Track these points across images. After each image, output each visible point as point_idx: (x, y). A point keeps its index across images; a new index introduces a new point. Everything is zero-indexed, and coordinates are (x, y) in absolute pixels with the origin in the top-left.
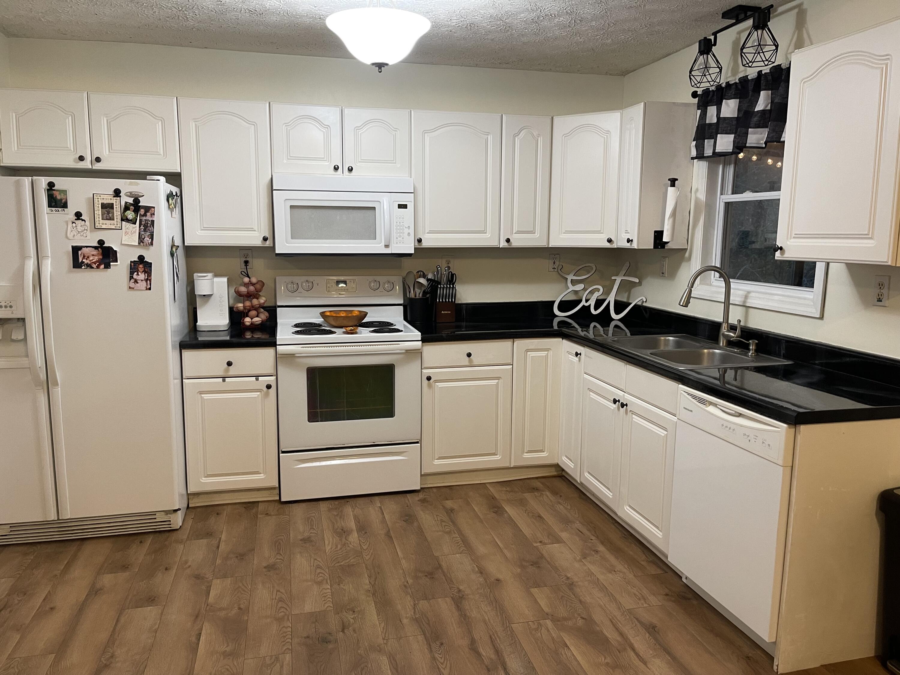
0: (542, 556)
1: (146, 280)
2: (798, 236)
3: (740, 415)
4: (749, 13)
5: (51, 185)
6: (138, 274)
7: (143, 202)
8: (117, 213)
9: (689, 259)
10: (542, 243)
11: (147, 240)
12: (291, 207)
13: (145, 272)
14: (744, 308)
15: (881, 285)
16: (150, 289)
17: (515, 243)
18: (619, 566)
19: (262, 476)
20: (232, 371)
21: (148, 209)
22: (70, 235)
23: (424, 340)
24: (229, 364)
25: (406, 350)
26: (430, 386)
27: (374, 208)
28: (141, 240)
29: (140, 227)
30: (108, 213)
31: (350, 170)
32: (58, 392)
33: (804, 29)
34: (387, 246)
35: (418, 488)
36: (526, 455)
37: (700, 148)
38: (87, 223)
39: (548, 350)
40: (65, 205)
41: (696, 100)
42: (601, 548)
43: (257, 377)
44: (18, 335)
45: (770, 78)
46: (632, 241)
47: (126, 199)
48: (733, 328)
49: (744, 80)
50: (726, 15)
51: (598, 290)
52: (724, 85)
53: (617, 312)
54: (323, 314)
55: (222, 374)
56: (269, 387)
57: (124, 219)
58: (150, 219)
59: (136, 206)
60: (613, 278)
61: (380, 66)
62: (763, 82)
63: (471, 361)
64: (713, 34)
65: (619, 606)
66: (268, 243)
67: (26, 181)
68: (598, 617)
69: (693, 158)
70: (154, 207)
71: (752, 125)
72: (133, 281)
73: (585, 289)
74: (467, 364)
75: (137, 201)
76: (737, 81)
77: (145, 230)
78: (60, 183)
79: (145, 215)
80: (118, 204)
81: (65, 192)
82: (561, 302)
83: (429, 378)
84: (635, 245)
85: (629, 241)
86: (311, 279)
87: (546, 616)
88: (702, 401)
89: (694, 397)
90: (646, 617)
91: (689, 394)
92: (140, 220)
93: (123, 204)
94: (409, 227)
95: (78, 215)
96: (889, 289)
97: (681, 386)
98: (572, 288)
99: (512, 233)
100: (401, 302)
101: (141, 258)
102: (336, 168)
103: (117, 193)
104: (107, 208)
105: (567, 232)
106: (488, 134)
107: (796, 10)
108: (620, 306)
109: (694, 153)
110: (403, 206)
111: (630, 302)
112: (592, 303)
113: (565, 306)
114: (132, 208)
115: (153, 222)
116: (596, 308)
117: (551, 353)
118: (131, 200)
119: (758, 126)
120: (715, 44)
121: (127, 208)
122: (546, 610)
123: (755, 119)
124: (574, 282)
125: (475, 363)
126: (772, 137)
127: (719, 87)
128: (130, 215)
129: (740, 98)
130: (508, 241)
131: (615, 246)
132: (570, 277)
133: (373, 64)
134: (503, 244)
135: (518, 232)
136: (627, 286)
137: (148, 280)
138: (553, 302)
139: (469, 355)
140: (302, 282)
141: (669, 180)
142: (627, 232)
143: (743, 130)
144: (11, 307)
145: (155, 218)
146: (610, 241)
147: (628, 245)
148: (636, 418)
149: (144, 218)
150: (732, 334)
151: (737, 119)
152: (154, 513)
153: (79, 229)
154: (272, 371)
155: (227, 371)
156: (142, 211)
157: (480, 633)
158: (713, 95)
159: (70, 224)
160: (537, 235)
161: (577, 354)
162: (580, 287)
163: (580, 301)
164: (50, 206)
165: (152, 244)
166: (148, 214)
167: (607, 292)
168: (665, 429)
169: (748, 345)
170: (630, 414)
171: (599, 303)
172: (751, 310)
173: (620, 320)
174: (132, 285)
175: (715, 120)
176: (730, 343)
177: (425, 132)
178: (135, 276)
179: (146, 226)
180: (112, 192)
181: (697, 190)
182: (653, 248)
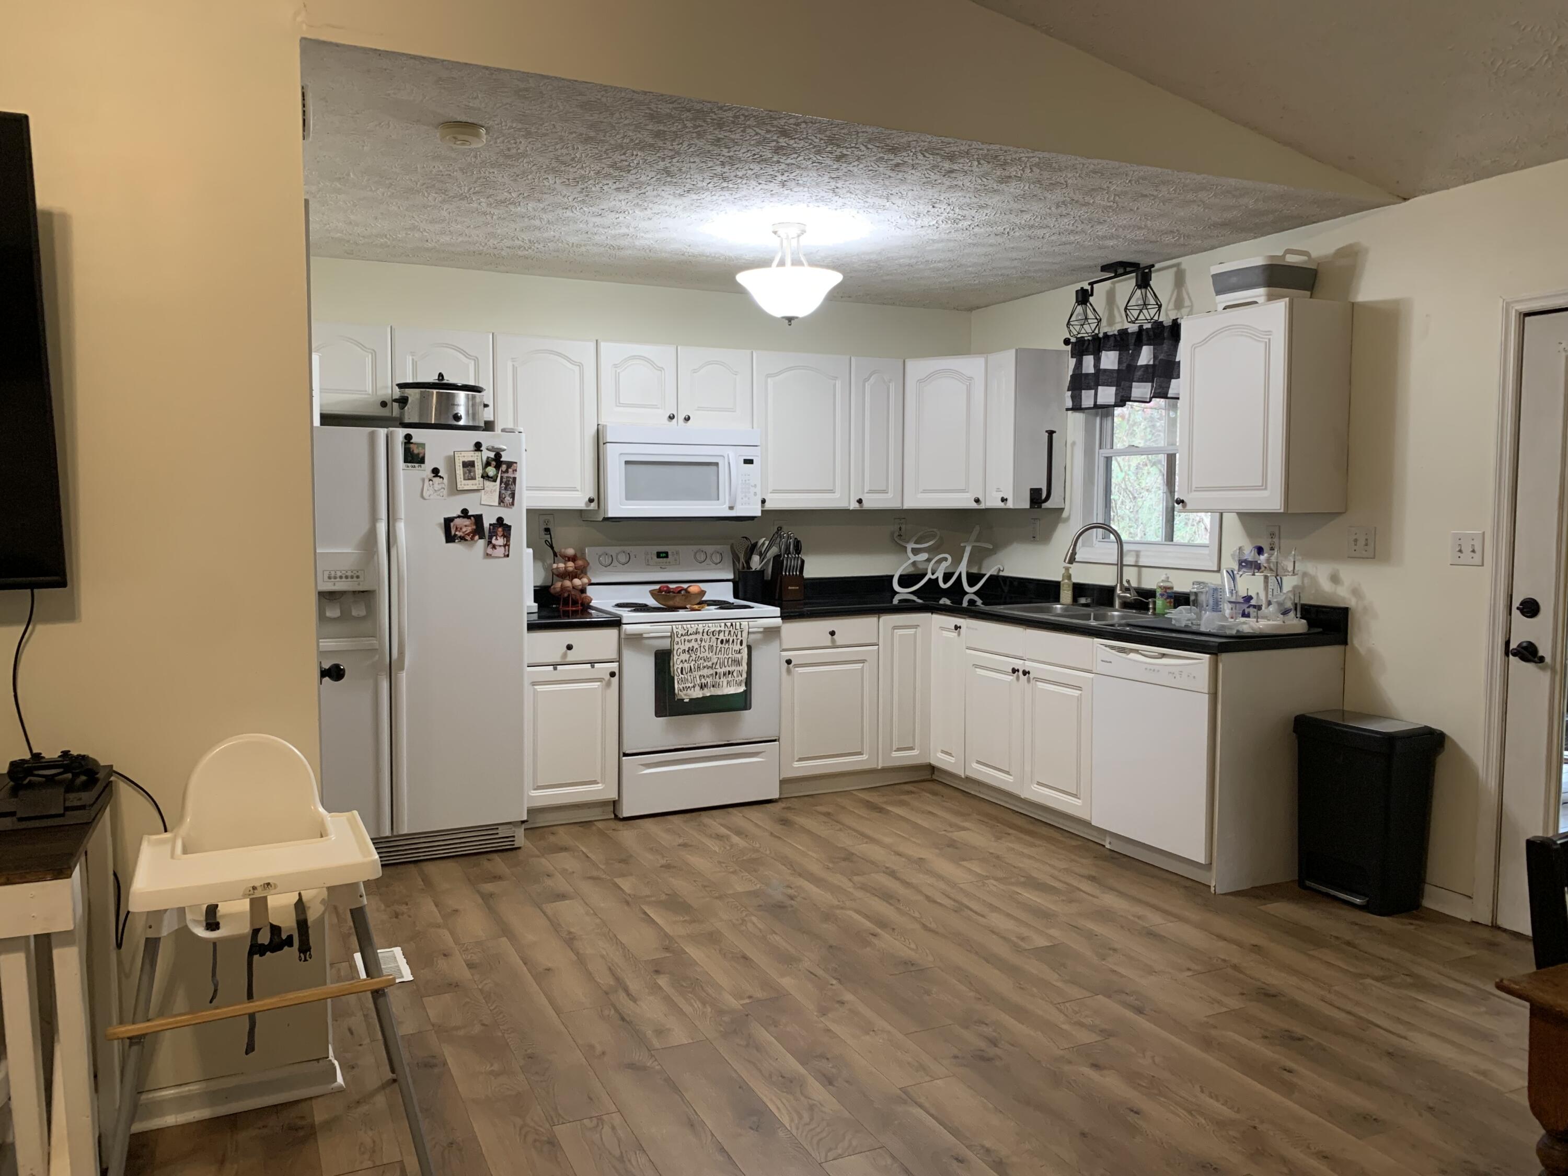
1: (505, 546)
2: (1198, 490)
3: (1163, 655)
4: (1128, 269)
5: (408, 437)
6: (497, 539)
7: (504, 458)
8: (479, 470)
9: (1068, 519)
10: (895, 504)
11: (508, 499)
12: (627, 463)
13: (504, 536)
14: (1135, 569)
15: (1272, 535)
16: (508, 556)
17: (867, 505)
19: (599, 786)
20: (572, 656)
21: (510, 464)
22: (426, 494)
23: (785, 617)
24: (569, 647)
25: (765, 628)
26: (789, 671)
27: (717, 464)
28: (501, 500)
29: (501, 484)
30: (470, 472)
31: (687, 419)
32: (403, 678)
33: (1184, 290)
34: (731, 508)
35: (776, 795)
36: (895, 754)
37: (1077, 399)
38: (445, 480)
39: (916, 627)
40: (421, 461)
41: (1069, 348)
44: (358, 611)
45: (1151, 333)
46: (1006, 500)
47: (487, 454)
49: (1123, 333)
50: (1104, 268)
51: (946, 559)
52: (1101, 335)
53: (971, 584)
54: (653, 593)
55: (557, 659)
56: (612, 674)
57: (485, 477)
58: (512, 476)
59: (497, 460)
60: (962, 545)
61: (790, 319)
62: (1144, 337)
63: (833, 641)
64: (1089, 284)
66: (593, 506)
67: (382, 432)
69: (1068, 410)
70: (516, 463)
71: (1135, 379)
72: (491, 546)
73: (929, 560)
74: (829, 644)
75: (498, 456)
76: (1116, 333)
77: (506, 489)
78: (418, 435)
79: (507, 471)
80: (479, 459)
81: (423, 445)
82: (901, 577)
83: (789, 662)
84: (1010, 505)
85: (1004, 500)
86: (628, 549)
88: (1122, 650)
89: (1112, 648)
91: (1106, 646)
92: (502, 478)
93: (485, 459)
94: (755, 486)
95: (436, 472)
96: (1279, 538)
97: (1096, 640)
98: (913, 558)
99: (863, 493)
101: (500, 520)
102: (671, 417)
103: (478, 446)
104: (469, 465)
105: (925, 491)
106: (836, 378)
107: (1174, 269)
108: (973, 579)
109: (1069, 404)
110: (749, 462)
111: (983, 572)
112: (940, 575)
113: (906, 581)
114: (494, 463)
115: (515, 479)
116: (945, 582)
117: (919, 630)
118: (492, 455)
119: (1142, 380)
120: (1092, 295)
121: (488, 464)
123: (1139, 374)
124: (915, 552)
125: (839, 643)
126: (1160, 393)
127: (1096, 338)
128: (491, 471)
129: (1119, 350)
130: (860, 501)
131: (982, 506)
132: (910, 546)
133: (783, 318)
134: (854, 505)
135: (871, 492)
136: (978, 556)
137: (507, 545)
138: (892, 576)
139: (832, 633)
140: (617, 554)
141: (1047, 431)
142: (998, 490)
143: (1127, 384)
144: (358, 577)
145: (517, 475)
146: (977, 501)
147: (1001, 505)
148: (1040, 685)
149: (506, 475)
150: (1128, 595)
151: (1118, 371)
152: (495, 827)
153: (437, 487)
154: (614, 655)
155: (565, 655)
156: (504, 467)
158: (1089, 344)
159: (427, 481)
160: (890, 495)
161: (957, 628)
162: (923, 556)
163: (924, 575)
164: (406, 461)
165: (513, 504)
166: (510, 470)
167: (957, 561)
169: (1148, 604)
170: (1032, 682)
171: (947, 577)
172: (1144, 569)
173: (975, 593)
174: (490, 551)
175: (1091, 370)
177: (768, 376)
178: (494, 541)
179: (507, 484)
180: (472, 447)
181: (1074, 444)
182: (1028, 506)
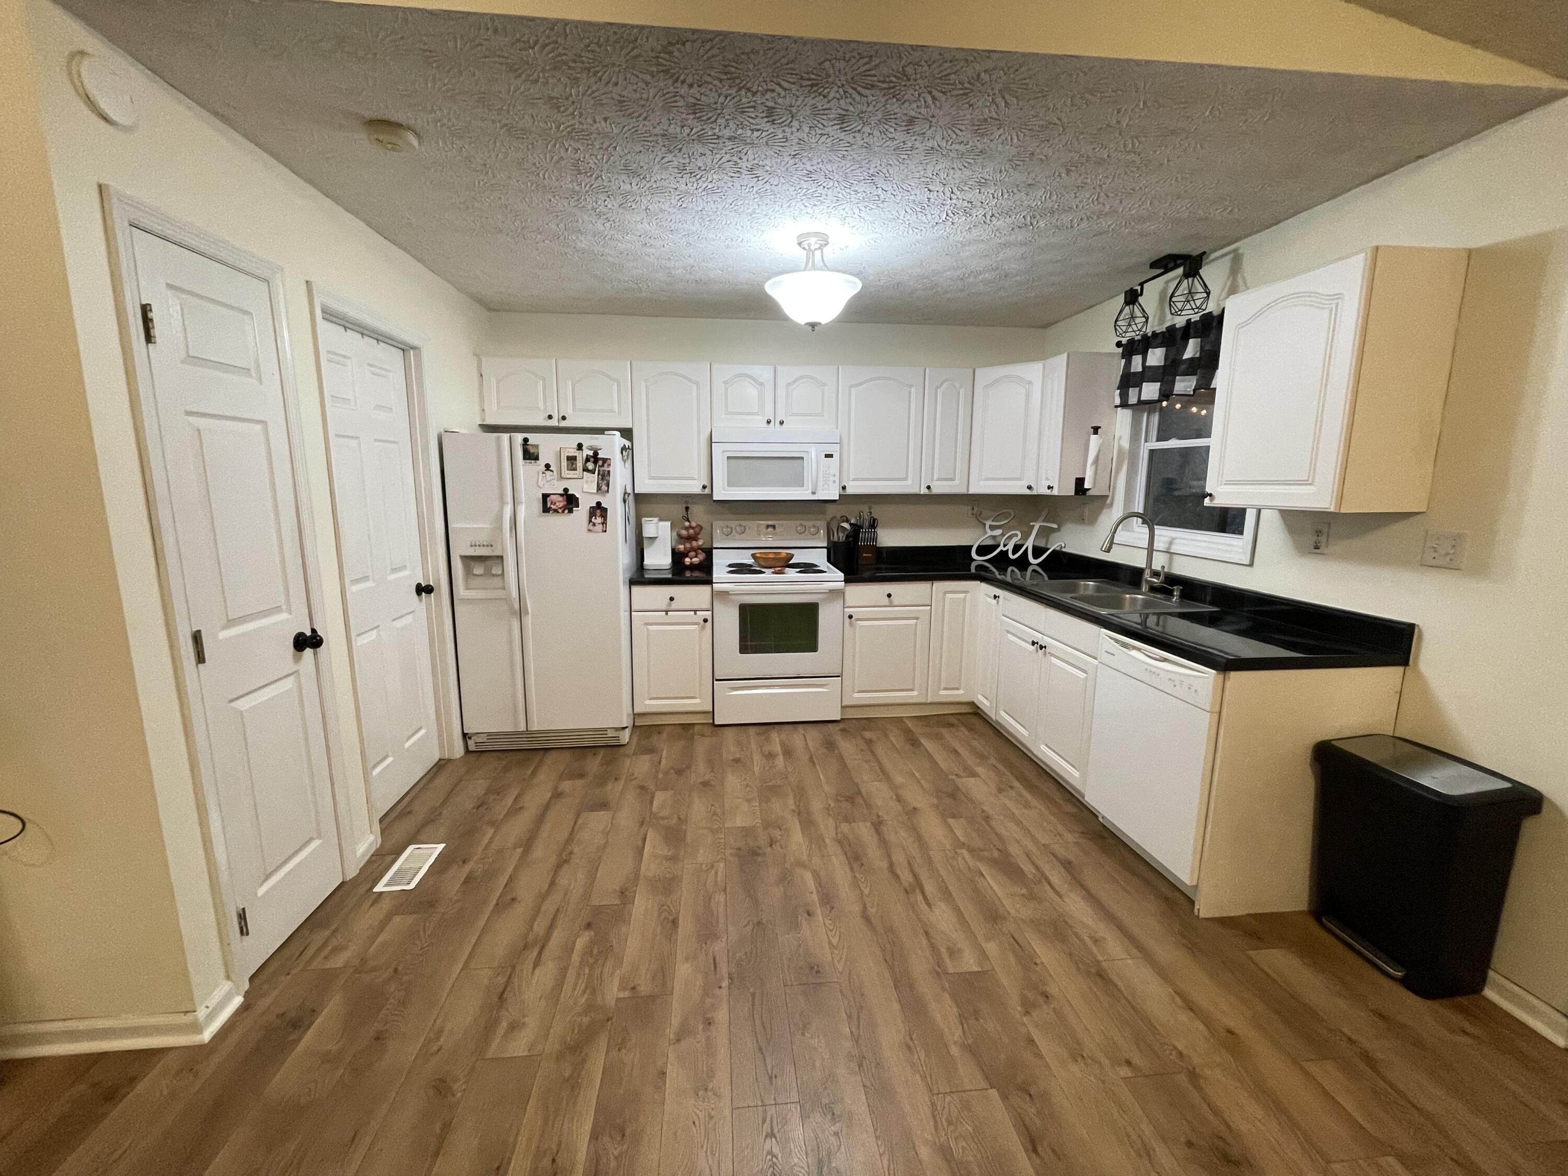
0: (958, 789)
1: (603, 523)
2: (1229, 483)
3: (1165, 660)
4: (1179, 262)
5: (526, 440)
6: (596, 518)
7: (601, 455)
8: (580, 464)
9: (1111, 505)
10: (962, 490)
11: (604, 488)
12: (728, 458)
13: (602, 516)
14: (1168, 555)
15: (1318, 533)
16: (605, 531)
17: (935, 490)
18: (1034, 802)
19: (697, 701)
20: (674, 605)
21: (605, 460)
22: (541, 484)
23: (847, 581)
24: (672, 599)
25: (830, 590)
26: (851, 624)
27: (802, 458)
28: (599, 488)
29: (598, 475)
30: (573, 464)
31: (782, 423)
32: (528, 621)
33: (1239, 275)
34: (814, 493)
35: (839, 718)
36: (942, 692)
37: (1124, 396)
38: (555, 473)
39: (966, 592)
40: (536, 458)
41: (1121, 350)
42: (1016, 784)
43: (695, 611)
44: (496, 570)
45: (1200, 325)
46: (1052, 487)
47: (587, 452)
48: (1156, 574)
49: (1172, 329)
50: (1154, 265)
51: (1017, 535)
52: (1150, 335)
53: (1035, 557)
54: (753, 556)
55: (664, 607)
56: (705, 621)
57: (585, 469)
58: (607, 469)
59: (595, 458)
60: (1031, 524)
61: (813, 325)
62: (1192, 331)
63: (891, 602)
64: (1139, 285)
65: (1034, 840)
66: (707, 491)
67: (505, 437)
68: (1014, 850)
69: (1116, 407)
70: (610, 459)
71: (1180, 373)
72: (591, 524)
73: (1003, 535)
74: (888, 604)
75: (596, 454)
76: (1164, 330)
77: (602, 479)
78: (533, 438)
79: (603, 466)
80: (581, 457)
81: (537, 446)
82: (979, 546)
83: (850, 617)
84: (1055, 492)
85: (1049, 487)
86: (744, 523)
87: (963, 845)
88: (1125, 645)
89: (1117, 641)
90: (1062, 853)
91: (1111, 638)
92: (599, 471)
93: (585, 456)
94: (834, 475)
95: (548, 467)
96: (1328, 536)
97: (1103, 630)
98: (990, 533)
99: (932, 480)
100: (825, 545)
101: (599, 504)
102: (769, 422)
103: (580, 447)
104: (572, 459)
105: (987, 479)
106: (911, 386)
107: (1231, 256)
108: (1038, 551)
109: (1118, 401)
110: (829, 456)
111: (1048, 547)
112: (1010, 547)
113: (982, 550)
114: (592, 460)
115: (609, 472)
116: (1014, 553)
117: (968, 596)
118: (591, 453)
119: (1186, 373)
120: (1141, 294)
121: (587, 460)
122: (962, 839)
123: (1183, 367)
124: (992, 528)
125: (895, 603)
126: (1202, 384)
127: (1145, 337)
128: (590, 466)
129: (1167, 347)
130: (929, 487)
131: (1034, 492)
132: (988, 523)
133: (807, 324)
134: (924, 491)
135: (939, 479)
136: (1045, 532)
137: (604, 523)
138: (971, 547)
139: (889, 596)
140: (736, 527)
141: (1092, 428)
142: (1047, 479)
143: (1170, 378)
144: (491, 546)
145: (611, 469)
146: (1030, 488)
147: (1048, 492)
148: (1054, 660)
149: (602, 469)
150: (1155, 580)
151: (1164, 367)
152: (605, 729)
153: (549, 478)
154: (708, 606)
155: (670, 605)
156: (600, 463)
157: (899, 858)
158: (1138, 345)
159: (541, 474)
160: (957, 482)
161: (995, 597)
162: (998, 532)
163: (998, 546)
164: (524, 459)
165: (608, 491)
166: (606, 465)
167: (1026, 536)
168: (1085, 672)
169: (1172, 591)
170: (1048, 655)
171: (1017, 548)
172: (1175, 557)
173: (1038, 565)
174: (591, 527)
175: (1140, 369)
176: (1153, 589)
177: (851, 387)
178: (593, 520)
179: (603, 476)
180: (576, 447)
181: (1120, 438)
182: (1073, 494)
